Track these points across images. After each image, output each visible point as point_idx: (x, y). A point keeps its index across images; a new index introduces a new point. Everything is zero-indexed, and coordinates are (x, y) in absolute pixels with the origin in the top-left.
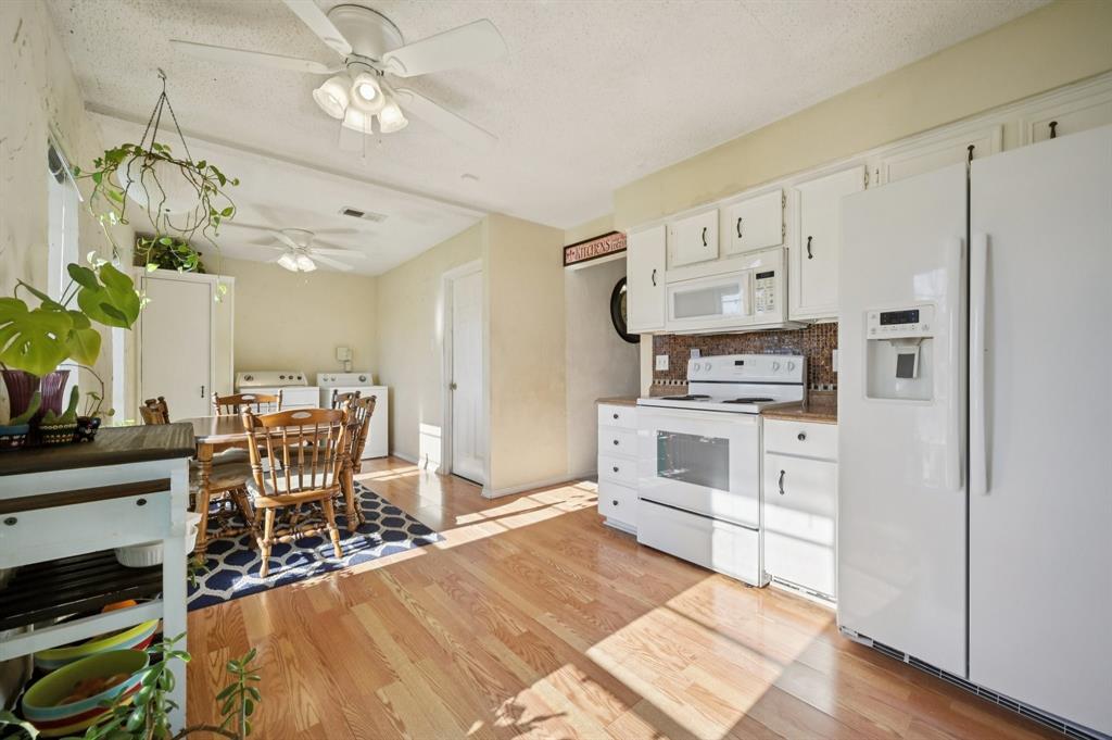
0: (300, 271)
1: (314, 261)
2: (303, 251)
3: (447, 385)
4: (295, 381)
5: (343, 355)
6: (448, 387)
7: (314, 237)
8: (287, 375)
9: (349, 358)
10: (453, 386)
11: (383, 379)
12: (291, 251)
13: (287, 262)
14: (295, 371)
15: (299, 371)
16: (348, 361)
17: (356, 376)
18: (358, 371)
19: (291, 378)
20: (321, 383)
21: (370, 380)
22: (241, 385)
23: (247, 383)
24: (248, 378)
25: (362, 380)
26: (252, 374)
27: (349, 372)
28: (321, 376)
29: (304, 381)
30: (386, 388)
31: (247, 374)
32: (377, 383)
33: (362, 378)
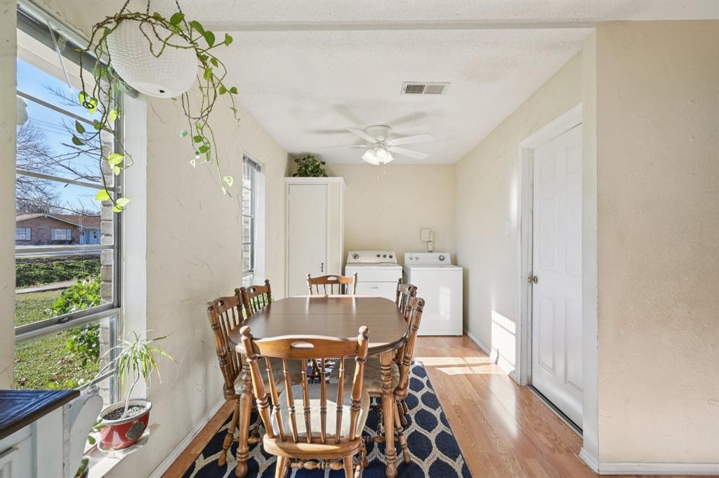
0: (381, 164)
1: (391, 153)
2: (381, 145)
3: (526, 276)
4: (387, 259)
5: (425, 236)
6: (526, 280)
7: (390, 132)
8: (382, 254)
9: (431, 239)
10: (533, 279)
11: (460, 261)
12: (372, 147)
13: (372, 158)
14: (388, 250)
15: (391, 251)
16: (430, 241)
17: (436, 255)
18: (439, 252)
19: (385, 256)
20: (407, 261)
21: (448, 260)
22: (351, 262)
23: (354, 261)
24: (356, 256)
25: (442, 259)
26: (358, 253)
27: (431, 252)
28: (407, 256)
29: (394, 259)
30: (461, 269)
31: (354, 253)
32: (455, 263)
33: (442, 258)
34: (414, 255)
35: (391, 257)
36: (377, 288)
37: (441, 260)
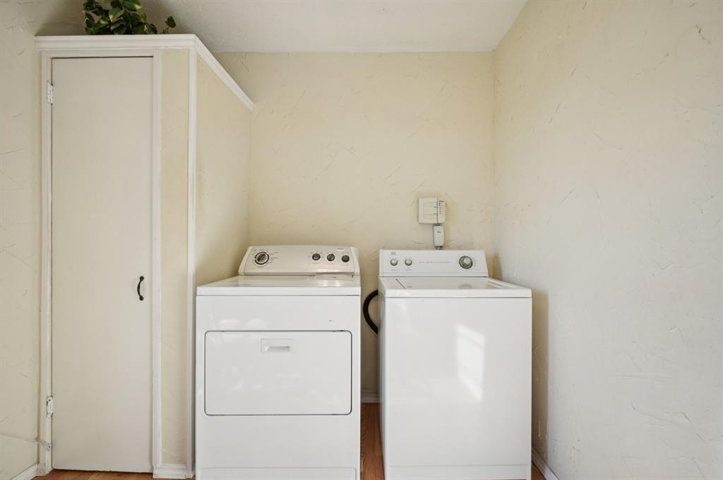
4: (338, 263)
5: (428, 213)
9: (441, 220)
15: (349, 245)
16: (438, 224)
17: (453, 256)
18: (459, 248)
19: (331, 258)
20: (385, 268)
21: (481, 267)
22: (248, 271)
23: (257, 269)
24: (261, 258)
25: (466, 264)
26: (268, 249)
27: (441, 248)
28: (385, 256)
29: (353, 266)
30: (528, 293)
31: (259, 249)
32: (496, 273)
33: (466, 261)
34: (402, 255)
35: (346, 259)
36: (288, 347)
37: (465, 266)
